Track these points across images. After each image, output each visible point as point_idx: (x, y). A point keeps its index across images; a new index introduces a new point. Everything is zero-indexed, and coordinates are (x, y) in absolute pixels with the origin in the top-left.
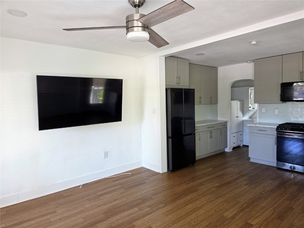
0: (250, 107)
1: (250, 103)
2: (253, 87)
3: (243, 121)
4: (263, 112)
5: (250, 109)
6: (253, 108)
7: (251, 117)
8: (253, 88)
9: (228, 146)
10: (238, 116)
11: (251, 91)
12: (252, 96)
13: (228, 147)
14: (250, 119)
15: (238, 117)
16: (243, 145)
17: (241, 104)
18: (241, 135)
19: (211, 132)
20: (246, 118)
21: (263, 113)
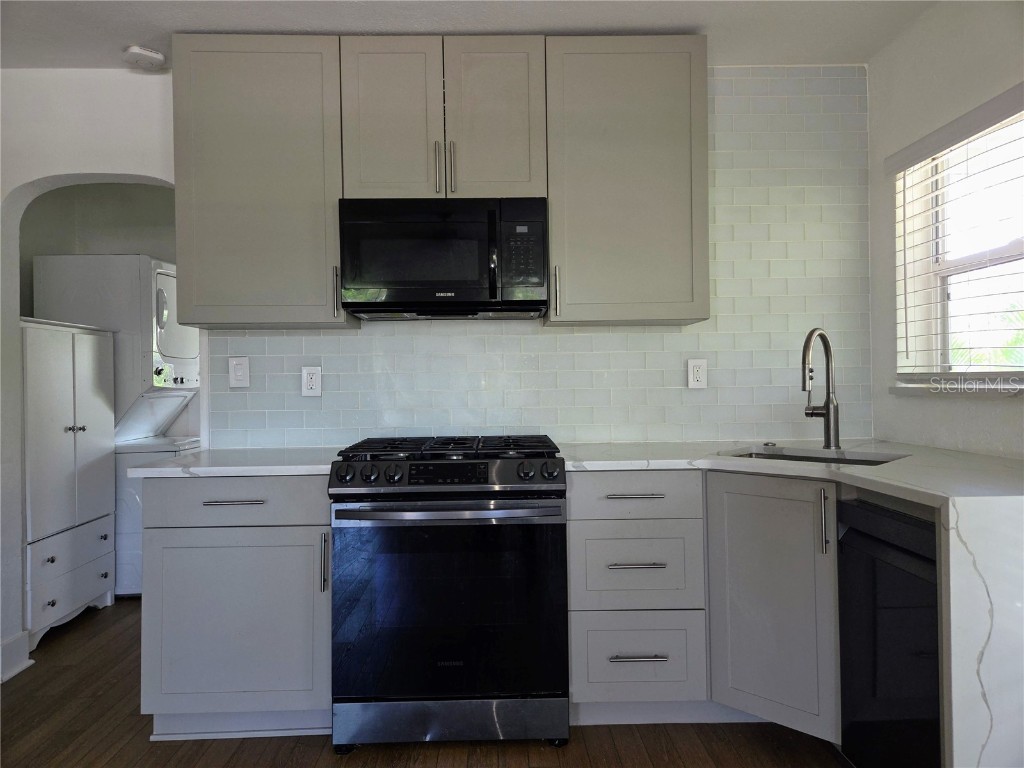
0: (159, 372)
1: (155, 348)
2: (172, 261)
3: (117, 453)
4: (233, 383)
5: (158, 382)
6: (175, 380)
7: (163, 432)
8: (173, 269)
10: (79, 425)
14: (161, 441)
15: (83, 429)
16: (118, 599)
18: (105, 538)
20: (138, 433)
21: (233, 389)
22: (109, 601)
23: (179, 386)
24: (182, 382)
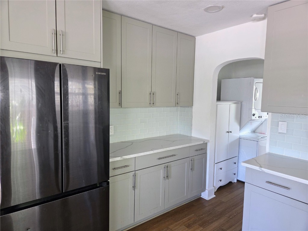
0: (254, 115)
1: (253, 107)
2: (262, 78)
3: (240, 138)
5: (253, 118)
6: (259, 117)
8: (261, 80)
9: (207, 188)
11: (258, 86)
12: (258, 94)
13: (207, 191)
15: (231, 132)
16: (238, 180)
17: (237, 108)
18: (235, 163)
19: (167, 167)
22: (235, 181)
23: (260, 118)
24: (261, 117)
